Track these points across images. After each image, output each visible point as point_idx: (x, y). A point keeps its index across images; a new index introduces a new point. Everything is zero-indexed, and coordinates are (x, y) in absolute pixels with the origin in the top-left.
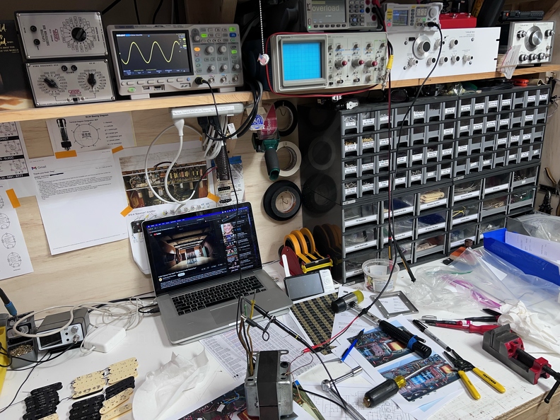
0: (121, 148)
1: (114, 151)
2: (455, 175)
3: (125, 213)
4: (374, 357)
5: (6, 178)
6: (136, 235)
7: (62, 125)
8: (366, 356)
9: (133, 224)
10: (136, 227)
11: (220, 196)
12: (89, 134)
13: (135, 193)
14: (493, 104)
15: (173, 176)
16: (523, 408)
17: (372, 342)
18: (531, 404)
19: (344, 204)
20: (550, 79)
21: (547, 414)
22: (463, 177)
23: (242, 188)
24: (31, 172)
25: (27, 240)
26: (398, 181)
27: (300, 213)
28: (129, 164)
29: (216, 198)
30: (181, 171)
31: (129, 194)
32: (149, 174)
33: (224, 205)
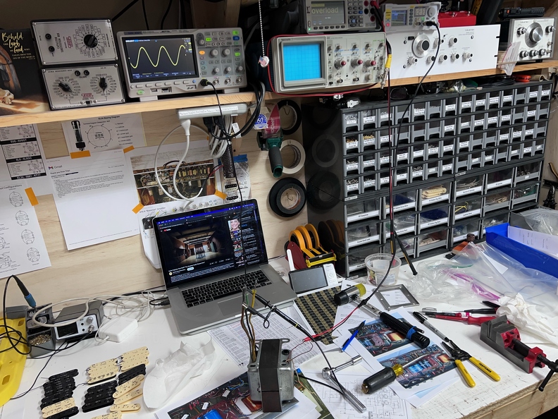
0: (132, 148)
1: (125, 151)
2: (457, 171)
3: (136, 210)
4: (374, 347)
5: (25, 177)
6: (147, 231)
7: (76, 127)
8: (366, 346)
9: (144, 220)
10: (148, 223)
11: (227, 193)
12: (102, 135)
13: (146, 191)
14: (494, 100)
15: (182, 174)
16: (517, 396)
17: (373, 333)
18: (526, 392)
19: (346, 199)
20: (553, 74)
21: (542, 402)
22: (464, 173)
23: (248, 185)
24: (48, 172)
25: (45, 236)
26: (400, 177)
27: (305, 209)
28: (139, 163)
29: (223, 195)
30: (189, 169)
31: (140, 192)
32: (158, 172)
33: (231, 202)
